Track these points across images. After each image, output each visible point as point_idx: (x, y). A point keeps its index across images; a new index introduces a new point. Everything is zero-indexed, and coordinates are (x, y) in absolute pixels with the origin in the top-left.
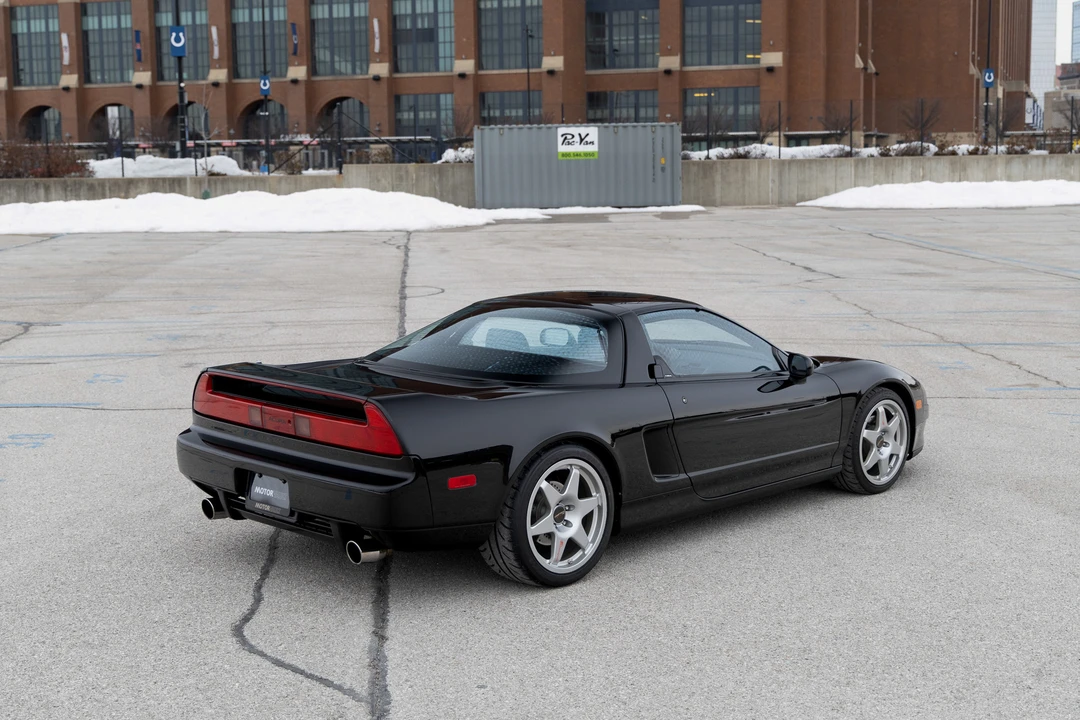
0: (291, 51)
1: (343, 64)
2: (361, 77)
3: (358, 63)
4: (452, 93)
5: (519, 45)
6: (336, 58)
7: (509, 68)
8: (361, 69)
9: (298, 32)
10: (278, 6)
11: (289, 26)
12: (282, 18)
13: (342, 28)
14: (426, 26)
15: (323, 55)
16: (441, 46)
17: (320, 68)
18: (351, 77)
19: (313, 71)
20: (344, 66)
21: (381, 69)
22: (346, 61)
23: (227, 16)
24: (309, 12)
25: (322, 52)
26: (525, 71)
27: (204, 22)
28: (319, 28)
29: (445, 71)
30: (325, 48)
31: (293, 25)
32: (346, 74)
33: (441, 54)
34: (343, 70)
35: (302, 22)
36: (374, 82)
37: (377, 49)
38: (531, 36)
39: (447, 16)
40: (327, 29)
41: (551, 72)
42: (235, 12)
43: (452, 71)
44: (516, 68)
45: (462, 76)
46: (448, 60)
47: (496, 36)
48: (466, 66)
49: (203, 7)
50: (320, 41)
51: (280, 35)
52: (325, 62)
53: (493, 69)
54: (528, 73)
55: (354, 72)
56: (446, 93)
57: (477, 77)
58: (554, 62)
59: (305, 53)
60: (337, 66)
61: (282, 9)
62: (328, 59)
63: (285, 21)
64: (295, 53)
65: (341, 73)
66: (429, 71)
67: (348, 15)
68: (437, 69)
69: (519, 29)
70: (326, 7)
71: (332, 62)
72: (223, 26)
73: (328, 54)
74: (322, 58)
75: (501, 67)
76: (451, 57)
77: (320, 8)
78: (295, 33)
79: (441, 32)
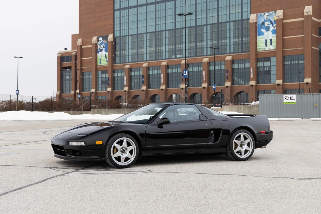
0: (226, 78)
1: (242, 81)
2: (247, 85)
3: (246, 81)
4: (275, 90)
5: (297, 75)
6: (240, 80)
7: (294, 82)
8: (247, 83)
9: (228, 72)
10: (223, 65)
11: (226, 71)
12: (224, 68)
13: (242, 71)
14: (267, 70)
15: (236, 79)
16: (272, 76)
17: (235, 83)
18: (244, 85)
19: (233, 84)
20: (242, 82)
21: (253, 83)
22: (243, 81)
23: (208, 68)
24: (232, 66)
25: (235, 78)
26: (298, 83)
27: (201, 70)
28: (235, 71)
29: (273, 83)
30: (236, 77)
31: (227, 70)
32: (242, 84)
33: (272, 78)
34: (242, 83)
35: (230, 69)
36: (251, 87)
37: (252, 77)
38: (300, 72)
39: (274, 66)
40: (237, 71)
41: (307, 83)
42: (210, 67)
43: (275, 83)
44: (296, 82)
45: (278, 85)
46: (274, 80)
47: (289, 72)
48: (280, 82)
49: (201, 66)
50: (235, 75)
51: (223, 73)
52: (236, 81)
53: (288, 82)
54: (299, 84)
55: (245, 84)
56: (273, 90)
57: (283, 85)
58: (308, 80)
59: (230, 78)
60: (240, 82)
61: (224, 66)
62: (237, 80)
63: (225, 69)
64: (227, 79)
65: (241, 84)
66: (268, 83)
67: (243, 67)
68: (271, 83)
69: (297, 70)
70: (237, 65)
71: (239, 81)
72: (207, 71)
73: (237, 78)
74: (235, 80)
75: (291, 82)
76: (275, 79)
77: (235, 65)
78: (227, 72)
79: (272, 72)
